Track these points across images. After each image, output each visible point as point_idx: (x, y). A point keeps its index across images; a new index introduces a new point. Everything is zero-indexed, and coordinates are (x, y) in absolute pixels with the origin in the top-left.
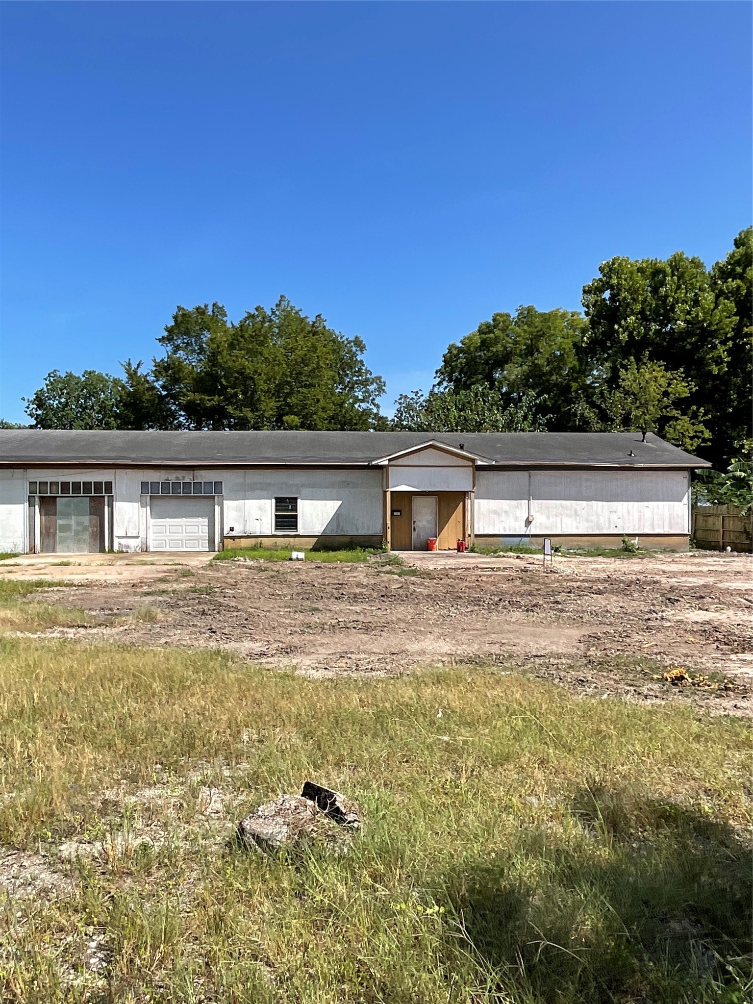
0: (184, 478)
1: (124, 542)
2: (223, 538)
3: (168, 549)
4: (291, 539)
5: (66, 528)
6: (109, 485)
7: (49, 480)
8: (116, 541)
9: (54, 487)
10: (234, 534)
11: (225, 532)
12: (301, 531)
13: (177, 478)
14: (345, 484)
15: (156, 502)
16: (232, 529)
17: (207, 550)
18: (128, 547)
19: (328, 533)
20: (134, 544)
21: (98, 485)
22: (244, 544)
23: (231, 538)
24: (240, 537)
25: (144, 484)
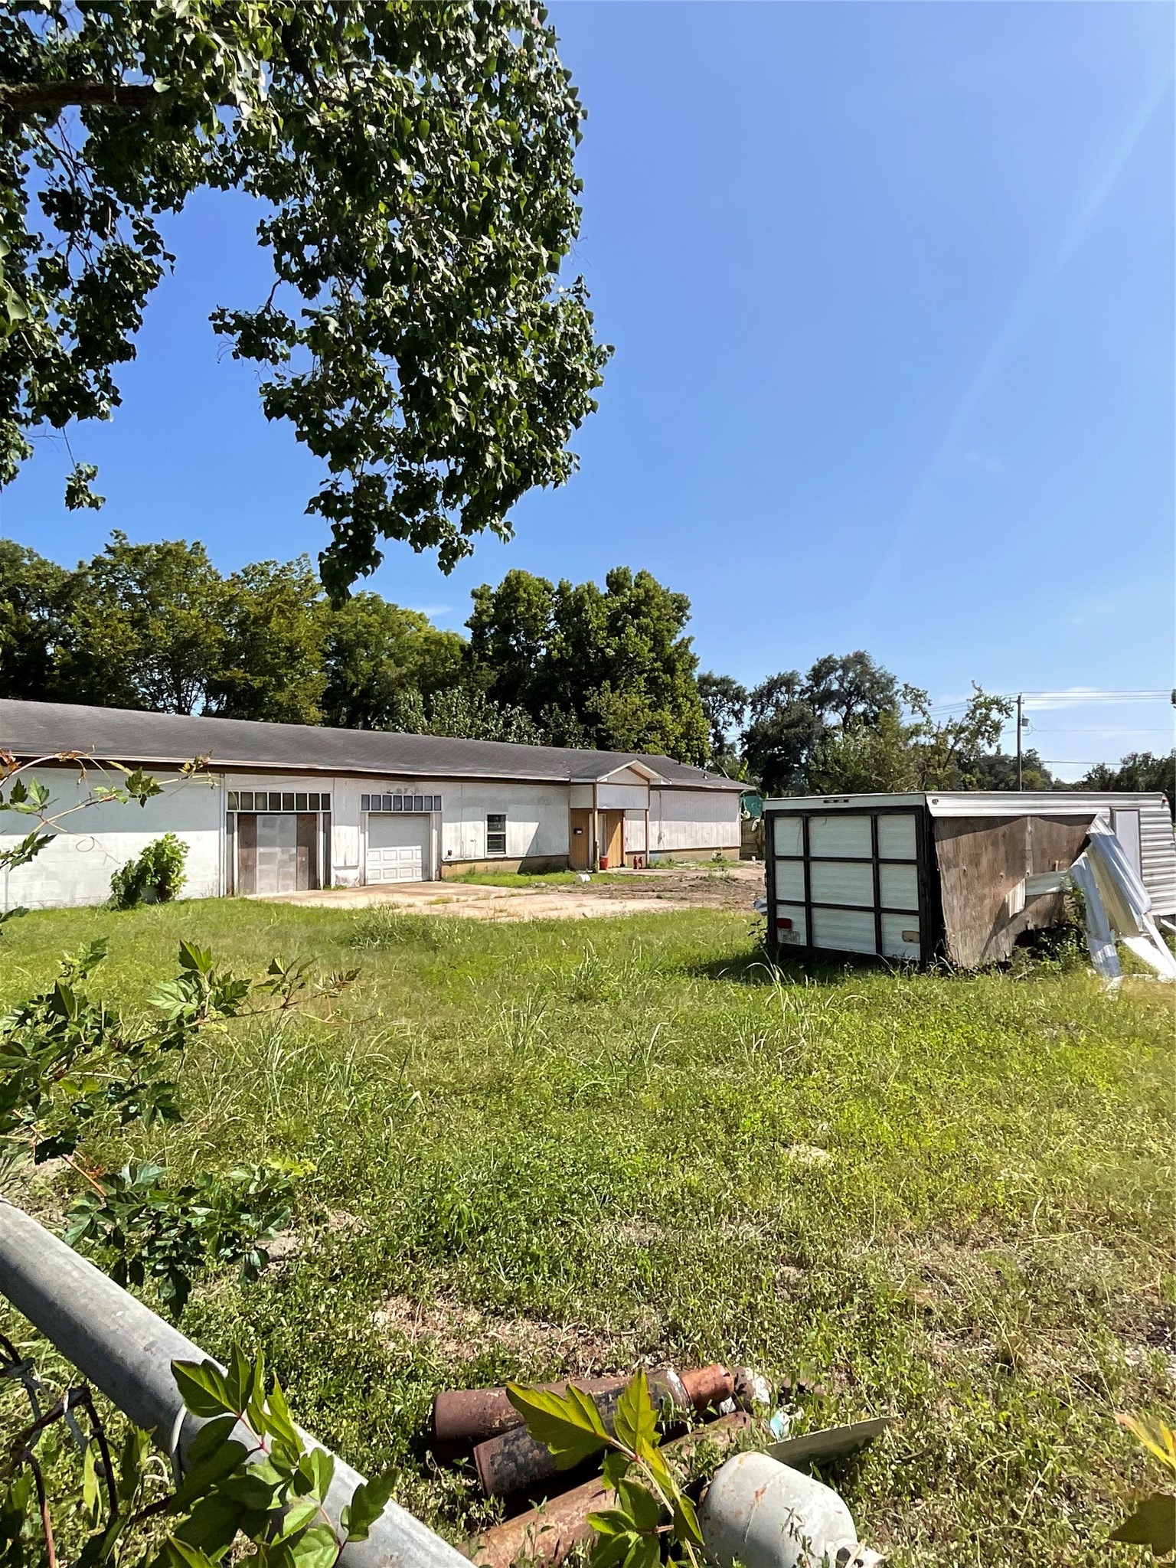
0: (406, 790)
1: (342, 873)
2: (441, 863)
3: (383, 881)
4: (500, 863)
5: (268, 858)
6: (326, 797)
7: (254, 790)
8: (333, 873)
9: (260, 801)
10: (452, 858)
11: (443, 858)
12: (509, 854)
13: (399, 791)
14: (541, 801)
15: (376, 820)
16: (450, 853)
17: (421, 879)
18: (345, 880)
19: (530, 855)
20: (352, 875)
21: (314, 797)
22: (460, 869)
23: (450, 863)
24: (457, 862)
25: (365, 798)
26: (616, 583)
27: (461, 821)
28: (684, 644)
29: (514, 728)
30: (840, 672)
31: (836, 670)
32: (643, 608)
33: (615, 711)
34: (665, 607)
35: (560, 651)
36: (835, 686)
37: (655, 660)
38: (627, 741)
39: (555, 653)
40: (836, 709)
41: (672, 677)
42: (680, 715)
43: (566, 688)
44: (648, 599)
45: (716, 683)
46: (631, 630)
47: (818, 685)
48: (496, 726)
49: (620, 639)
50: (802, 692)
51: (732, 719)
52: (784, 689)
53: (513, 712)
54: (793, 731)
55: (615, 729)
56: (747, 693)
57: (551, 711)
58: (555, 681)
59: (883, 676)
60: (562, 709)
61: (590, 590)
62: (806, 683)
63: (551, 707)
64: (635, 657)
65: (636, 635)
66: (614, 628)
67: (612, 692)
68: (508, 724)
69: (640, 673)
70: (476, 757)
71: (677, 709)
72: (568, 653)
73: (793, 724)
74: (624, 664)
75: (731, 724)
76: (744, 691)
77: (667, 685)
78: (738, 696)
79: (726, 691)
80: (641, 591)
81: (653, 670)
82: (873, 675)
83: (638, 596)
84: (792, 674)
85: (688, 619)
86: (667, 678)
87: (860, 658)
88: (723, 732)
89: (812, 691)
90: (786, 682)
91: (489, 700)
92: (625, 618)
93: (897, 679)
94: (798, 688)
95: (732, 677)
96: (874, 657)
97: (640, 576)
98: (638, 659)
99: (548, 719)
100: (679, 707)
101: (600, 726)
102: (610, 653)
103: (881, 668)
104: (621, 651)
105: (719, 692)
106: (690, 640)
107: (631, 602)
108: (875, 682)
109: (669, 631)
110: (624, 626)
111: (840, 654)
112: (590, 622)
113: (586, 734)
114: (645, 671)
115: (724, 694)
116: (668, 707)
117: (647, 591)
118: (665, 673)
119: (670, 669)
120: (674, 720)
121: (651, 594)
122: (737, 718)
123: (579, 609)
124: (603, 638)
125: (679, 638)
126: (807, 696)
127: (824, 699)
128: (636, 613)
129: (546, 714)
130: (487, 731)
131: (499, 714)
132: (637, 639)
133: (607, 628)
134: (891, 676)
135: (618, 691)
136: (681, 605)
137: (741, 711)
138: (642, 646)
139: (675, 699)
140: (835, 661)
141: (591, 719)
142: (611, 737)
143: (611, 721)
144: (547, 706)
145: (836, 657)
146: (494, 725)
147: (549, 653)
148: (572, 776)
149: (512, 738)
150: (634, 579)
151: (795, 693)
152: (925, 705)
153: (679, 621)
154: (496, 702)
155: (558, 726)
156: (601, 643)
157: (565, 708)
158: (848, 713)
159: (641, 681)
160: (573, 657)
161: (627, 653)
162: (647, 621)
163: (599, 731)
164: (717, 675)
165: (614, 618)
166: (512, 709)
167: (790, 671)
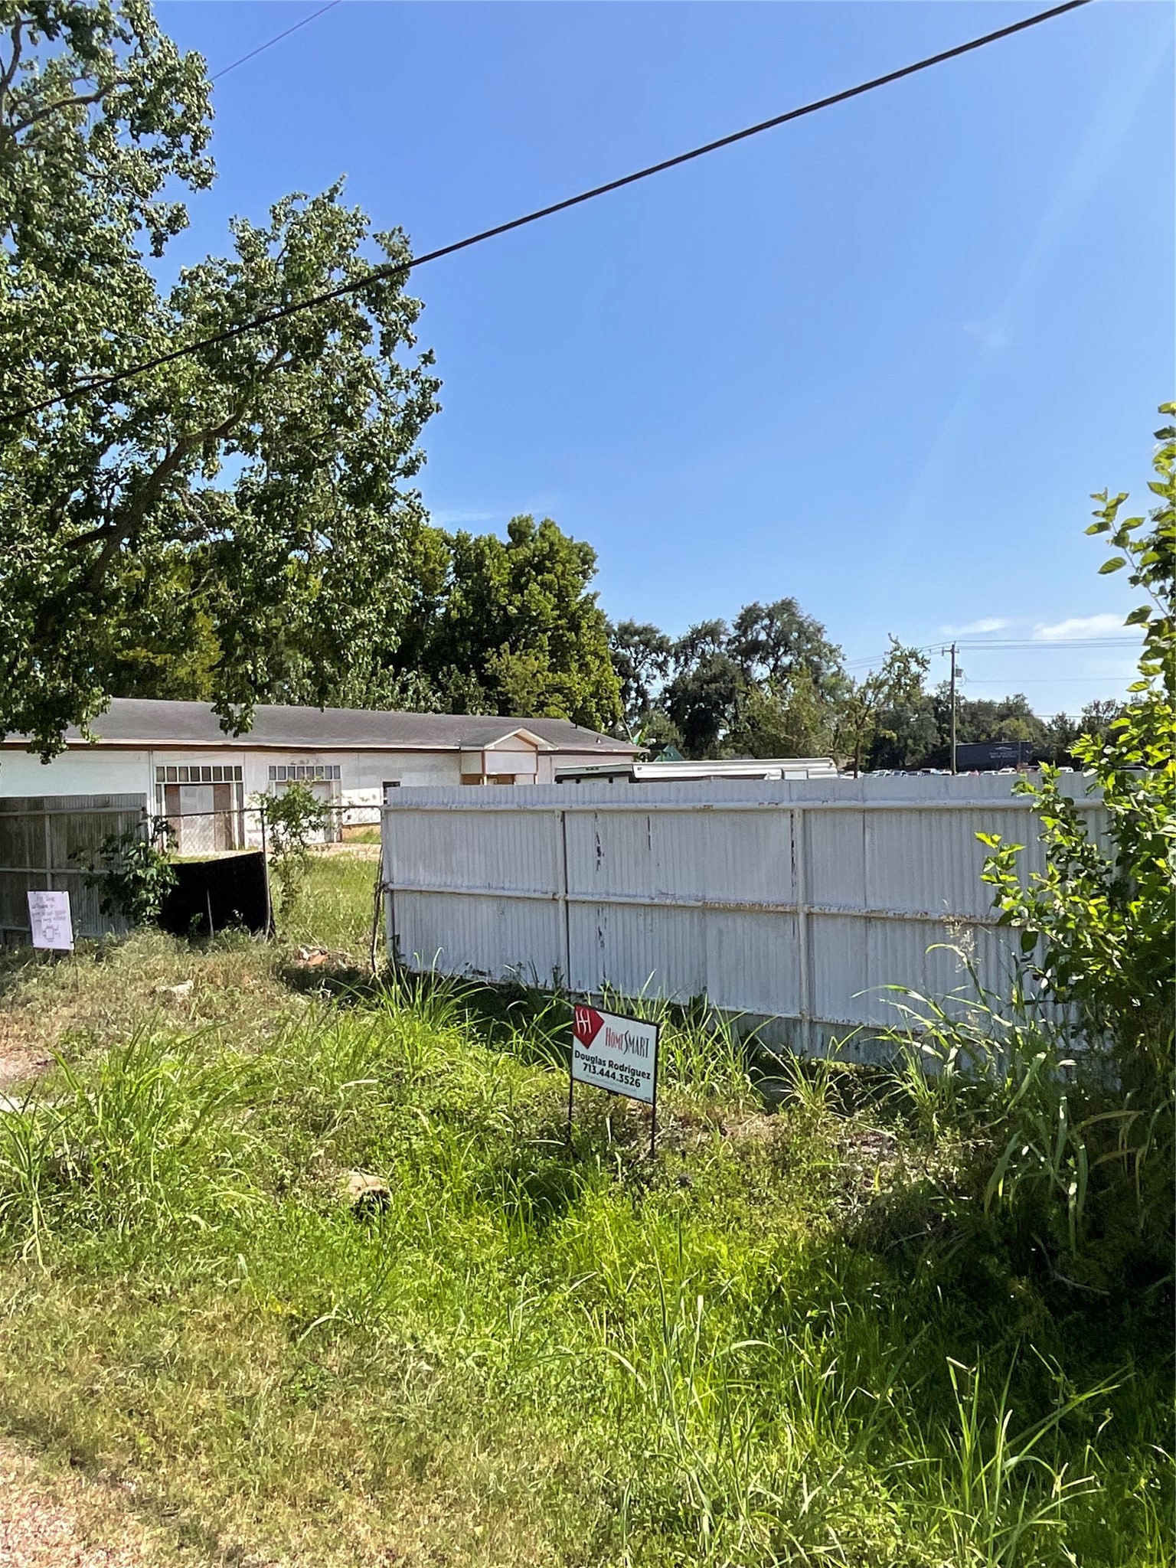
0: (308, 761)
1: (254, 836)
2: (341, 827)
5: (191, 824)
6: (239, 769)
7: (178, 764)
8: (247, 836)
9: (183, 774)
10: (351, 822)
11: (343, 822)
13: (303, 762)
14: (434, 768)
17: (323, 841)
18: (257, 842)
21: (228, 769)
22: (359, 832)
23: (349, 827)
24: (354, 826)
25: (272, 769)
26: (518, 533)
27: (359, 788)
28: (589, 600)
29: (410, 693)
30: (766, 622)
31: (763, 619)
32: (548, 564)
33: (514, 674)
34: (569, 562)
35: (459, 610)
36: (763, 637)
37: (560, 617)
38: (526, 705)
39: (454, 614)
40: (763, 660)
41: (577, 635)
42: (589, 673)
43: (466, 648)
44: (551, 555)
45: (637, 632)
46: (534, 587)
47: (745, 634)
48: (392, 692)
49: (522, 596)
50: (730, 643)
51: (656, 672)
52: (709, 639)
53: (409, 676)
54: (713, 686)
55: (515, 692)
56: (671, 643)
57: (450, 674)
58: (453, 642)
59: (811, 624)
60: (461, 670)
61: (491, 543)
62: (733, 632)
63: (449, 668)
64: (538, 615)
65: (540, 593)
66: (517, 585)
67: (512, 653)
68: (404, 689)
69: (544, 632)
70: (372, 729)
71: (584, 667)
72: (467, 613)
73: (714, 679)
74: (526, 622)
75: (655, 677)
76: (668, 640)
77: (572, 644)
78: (660, 648)
79: (649, 641)
80: (546, 545)
81: (557, 628)
82: (801, 624)
83: (542, 550)
84: (716, 623)
85: (594, 572)
86: (572, 636)
87: (787, 606)
88: (646, 686)
89: (740, 642)
90: (711, 632)
91: (385, 666)
92: (529, 572)
93: (826, 629)
94: (724, 638)
95: (655, 625)
96: (801, 606)
97: (546, 525)
98: (541, 618)
99: (448, 681)
100: (587, 665)
101: (499, 689)
102: (512, 610)
103: (808, 617)
104: (524, 609)
105: (641, 642)
106: (595, 597)
107: (535, 556)
108: (802, 631)
109: (573, 587)
110: (528, 582)
111: (766, 602)
112: (491, 578)
113: (487, 698)
114: (550, 629)
115: (647, 644)
116: (574, 666)
117: (552, 544)
118: (569, 630)
119: (575, 627)
120: (582, 679)
121: (556, 548)
122: (661, 670)
123: (480, 565)
124: (505, 596)
125: (584, 593)
126: (734, 647)
127: (752, 649)
128: (540, 569)
129: (444, 676)
130: (382, 698)
131: (395, 680)
132: (541, 597)
133: (509, 584)
134: (819, 626)
135: (518, 653)
136: (586, 558)
137: (666, 661)
138: (545, 605)
139: (582, 657)
140: (762, 610)
141: (489, 681)
142: (511, 700)
143: (510, 684)
144: (445, 668)
145: (762, 605)
146: (391, 691)
147: (448, 611)
148: (462, 744)
149: (407, 704)
150: (537, 528)
151: (721, 643)
152: (839, 660)
153: (584, 573)
154: (391, 667)
155: (458, 688)
156: (503, 601)
157: (464, 670)
158: (775, 665)
159: (544, 639)
160: (474, 615)
161: (529, 609)
162: (551, 577)
163: (500, 693)
164: (639, 624)
165: (518, 572)
166: (408, 672)
167: (714, 621)
